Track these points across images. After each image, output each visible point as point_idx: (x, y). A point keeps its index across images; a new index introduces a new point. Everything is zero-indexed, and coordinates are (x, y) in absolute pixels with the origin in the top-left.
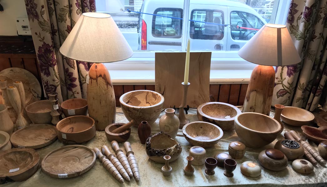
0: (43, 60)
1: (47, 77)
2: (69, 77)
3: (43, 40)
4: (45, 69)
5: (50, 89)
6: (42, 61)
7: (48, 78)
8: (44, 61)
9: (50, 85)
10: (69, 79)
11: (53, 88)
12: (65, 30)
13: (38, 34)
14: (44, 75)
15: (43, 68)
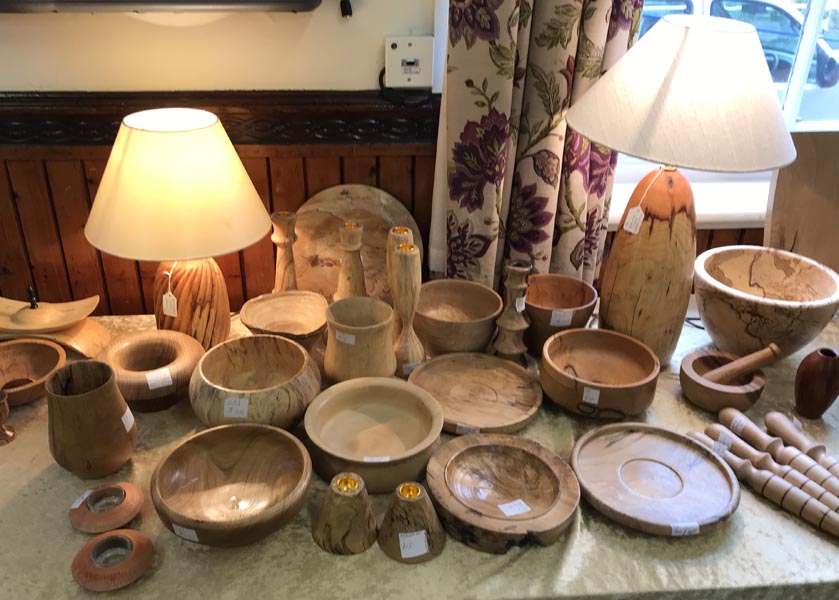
0: (469, 163)
1: (470, 212)
2: (532, 213)
3: (491, 102)
4: (470, 190)
5: (467, 248)
6: (467, 166)
7: (472, 214)
8: (472, 166)
9: (472, 236)
10: (531, 216)
11: (478, 245)
12: (560, 69)
13: (478, 84)
14: (461, 206)
15: (464, 185)
